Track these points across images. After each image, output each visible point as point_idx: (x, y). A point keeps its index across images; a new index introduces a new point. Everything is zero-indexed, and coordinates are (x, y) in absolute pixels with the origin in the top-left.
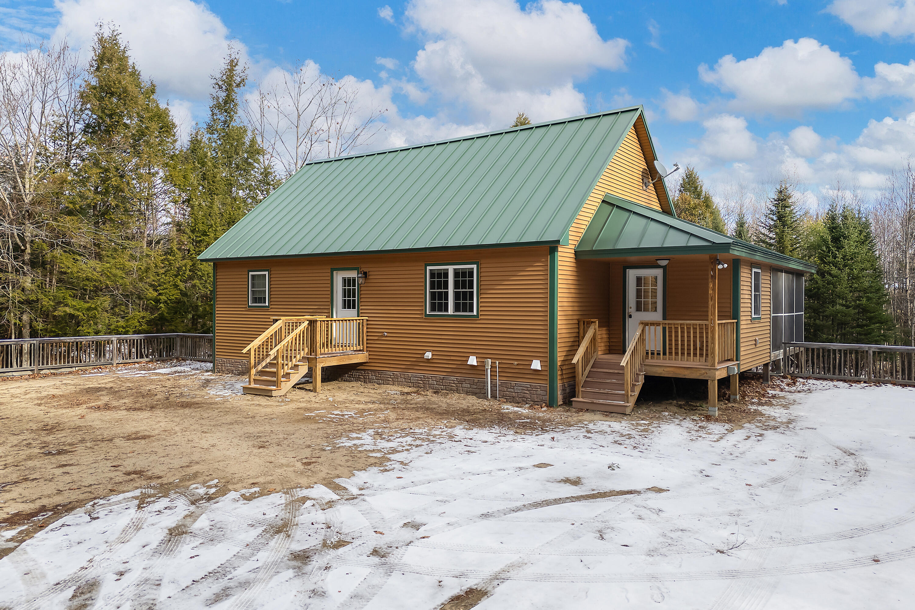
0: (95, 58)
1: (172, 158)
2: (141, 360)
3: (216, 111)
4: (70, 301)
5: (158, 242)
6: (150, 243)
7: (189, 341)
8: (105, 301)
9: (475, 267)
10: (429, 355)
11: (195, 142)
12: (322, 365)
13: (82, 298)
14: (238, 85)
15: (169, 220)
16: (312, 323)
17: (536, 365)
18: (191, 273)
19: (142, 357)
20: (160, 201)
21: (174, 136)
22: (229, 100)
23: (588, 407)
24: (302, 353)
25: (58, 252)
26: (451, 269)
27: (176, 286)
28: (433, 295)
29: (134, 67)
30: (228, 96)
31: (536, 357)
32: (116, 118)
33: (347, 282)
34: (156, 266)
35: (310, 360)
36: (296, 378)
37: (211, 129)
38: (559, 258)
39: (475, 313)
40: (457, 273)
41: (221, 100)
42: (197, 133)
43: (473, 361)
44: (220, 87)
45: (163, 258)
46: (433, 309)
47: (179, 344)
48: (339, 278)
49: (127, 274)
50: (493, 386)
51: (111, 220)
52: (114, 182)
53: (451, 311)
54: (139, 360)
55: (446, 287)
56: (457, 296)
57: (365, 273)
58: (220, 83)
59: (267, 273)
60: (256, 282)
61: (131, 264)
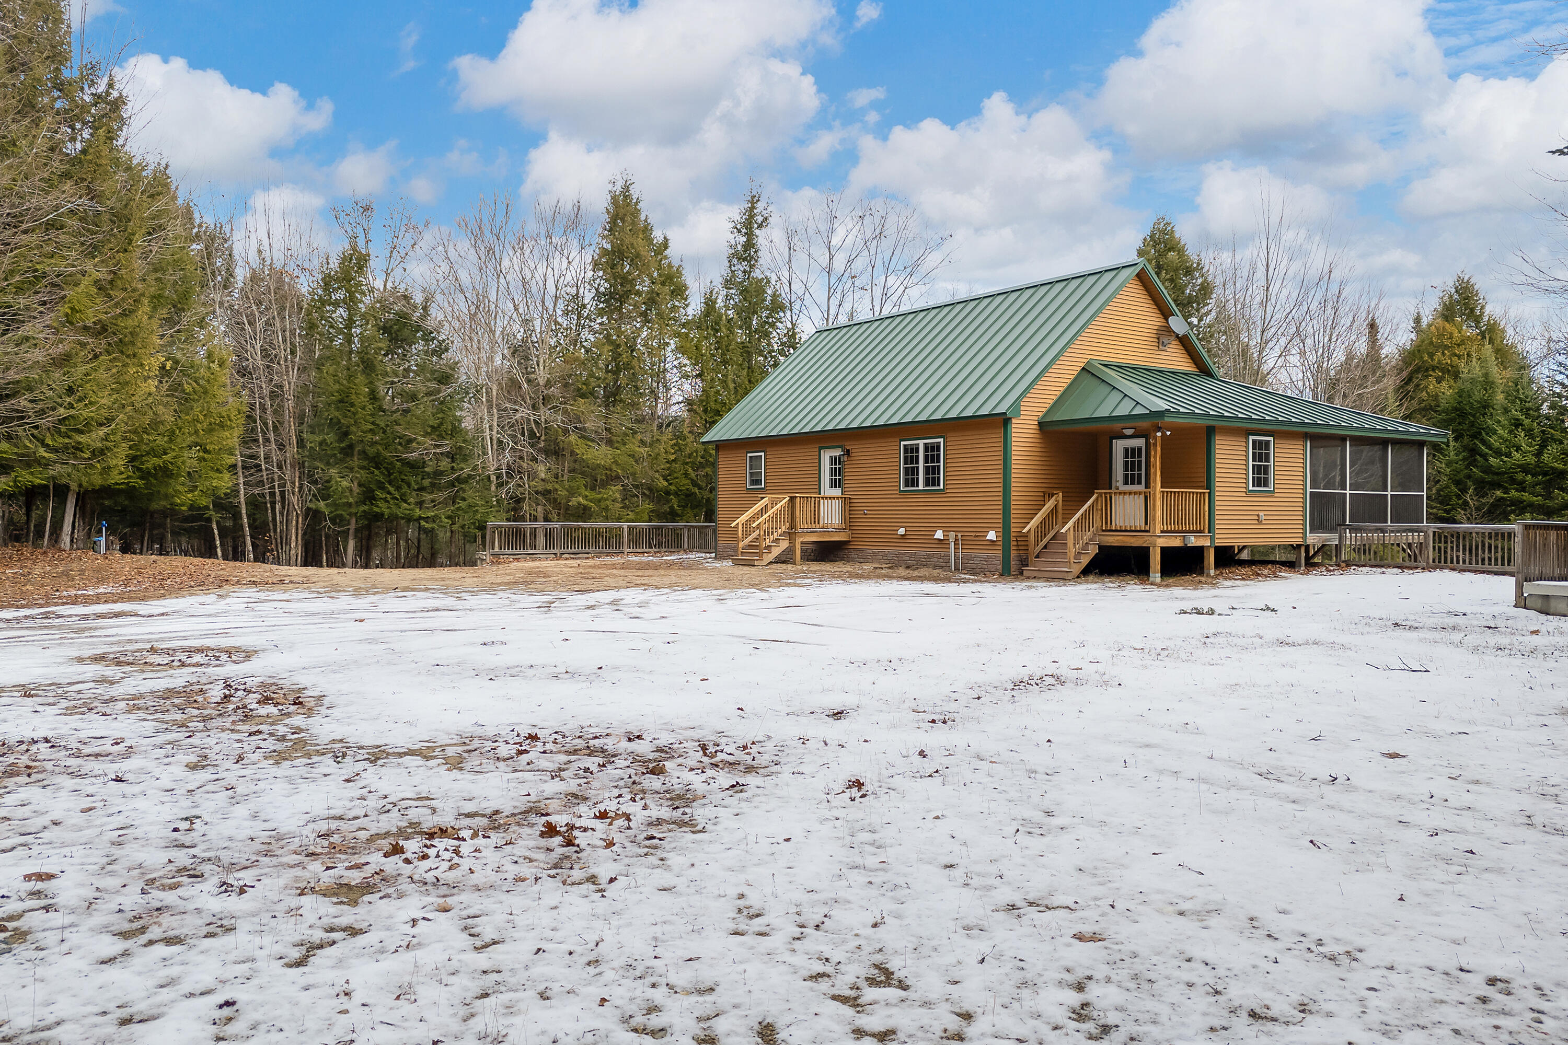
0: (608, 220)
1: (684, 325)
2: (650, 550)
3: (735, 261)
4: (583, 491)
5: (668, 425)
6: (660, 427)
7: (697, 532)
8: (614, 491)
9: (941, 440)
10: (902, 531)
11: (710, 304)
12: (801, 539)
13: (593, 489)
14: (760, 226)
15: (681, 399)
16: (792, 499)
17: (992, 535)
18: (702, 460)
19: (650, 547)
20: (673, 376)
21: (686, 299)
22: (749, 245)
23: (1036, 574)
24: (783, 528)
25: (573, 438)
26: (921, 443)
27: (686, 475)
28: (906, 469)
29: (646, 221)
30: (748, 240)
31: (992, 528)
32: (628, 287)
33: (833, 460)
34: (666, 452)
35: (791, 534)
36: (776, 552)
37: (728, 283)
38: (1014, 430)
39: (942, 487)
40: (926, 447)
41: (739, 247)
42: (711, 292)
43: (939, 535)
44: (739, 231)
45: (673, 442)
46: (907, 485)
47: (686, 535)
48: (826, 457)
49: (636, 461)
50: (956, 558)
51: (621, 401)
52: (625, 357)
53: (921, 487)
54: (648, 550)
55: (917, 462)
56: (927, 470)
57: (848, 451)
58: (739, 227)
59: (763, 454)
60: (753, 463)
61: (641, 450)
